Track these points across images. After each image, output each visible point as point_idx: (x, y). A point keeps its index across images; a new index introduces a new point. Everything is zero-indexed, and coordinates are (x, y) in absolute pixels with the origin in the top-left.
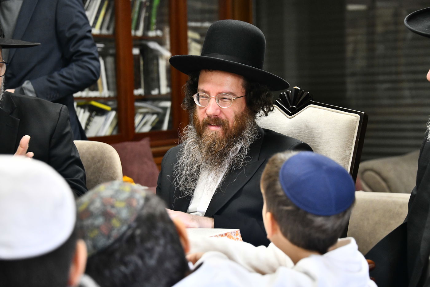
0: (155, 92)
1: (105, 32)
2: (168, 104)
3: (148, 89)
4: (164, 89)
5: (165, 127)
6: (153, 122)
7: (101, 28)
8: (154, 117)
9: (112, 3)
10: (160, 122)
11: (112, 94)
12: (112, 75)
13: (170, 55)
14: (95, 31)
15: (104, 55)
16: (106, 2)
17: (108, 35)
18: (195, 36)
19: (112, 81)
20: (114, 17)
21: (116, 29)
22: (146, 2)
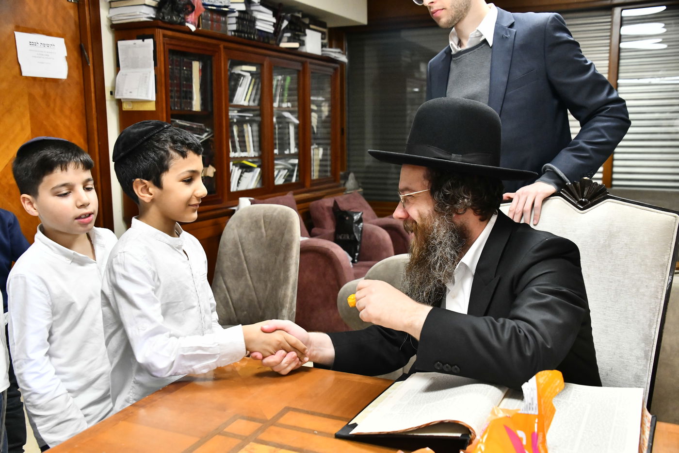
0: (287, 152)
1: (252, 104)
2: (296, 161)
3: (282, 149)
4: (293, 150)
5: (294, 180)
6: (285, 176)
7: (249, 101)
8: (286, 171)
9: (258, 81)
10: (291, 176)
11: (257, 155)
12: (256, 139)
13: (297, 122)
14: (246, 103)
15: (251, 122)
16: (253, 80)
17: (254, 106)
18: (314, 107)
19: (257, 144)
20: (259, 92)
21: (261, 100)
22: (281, 80)
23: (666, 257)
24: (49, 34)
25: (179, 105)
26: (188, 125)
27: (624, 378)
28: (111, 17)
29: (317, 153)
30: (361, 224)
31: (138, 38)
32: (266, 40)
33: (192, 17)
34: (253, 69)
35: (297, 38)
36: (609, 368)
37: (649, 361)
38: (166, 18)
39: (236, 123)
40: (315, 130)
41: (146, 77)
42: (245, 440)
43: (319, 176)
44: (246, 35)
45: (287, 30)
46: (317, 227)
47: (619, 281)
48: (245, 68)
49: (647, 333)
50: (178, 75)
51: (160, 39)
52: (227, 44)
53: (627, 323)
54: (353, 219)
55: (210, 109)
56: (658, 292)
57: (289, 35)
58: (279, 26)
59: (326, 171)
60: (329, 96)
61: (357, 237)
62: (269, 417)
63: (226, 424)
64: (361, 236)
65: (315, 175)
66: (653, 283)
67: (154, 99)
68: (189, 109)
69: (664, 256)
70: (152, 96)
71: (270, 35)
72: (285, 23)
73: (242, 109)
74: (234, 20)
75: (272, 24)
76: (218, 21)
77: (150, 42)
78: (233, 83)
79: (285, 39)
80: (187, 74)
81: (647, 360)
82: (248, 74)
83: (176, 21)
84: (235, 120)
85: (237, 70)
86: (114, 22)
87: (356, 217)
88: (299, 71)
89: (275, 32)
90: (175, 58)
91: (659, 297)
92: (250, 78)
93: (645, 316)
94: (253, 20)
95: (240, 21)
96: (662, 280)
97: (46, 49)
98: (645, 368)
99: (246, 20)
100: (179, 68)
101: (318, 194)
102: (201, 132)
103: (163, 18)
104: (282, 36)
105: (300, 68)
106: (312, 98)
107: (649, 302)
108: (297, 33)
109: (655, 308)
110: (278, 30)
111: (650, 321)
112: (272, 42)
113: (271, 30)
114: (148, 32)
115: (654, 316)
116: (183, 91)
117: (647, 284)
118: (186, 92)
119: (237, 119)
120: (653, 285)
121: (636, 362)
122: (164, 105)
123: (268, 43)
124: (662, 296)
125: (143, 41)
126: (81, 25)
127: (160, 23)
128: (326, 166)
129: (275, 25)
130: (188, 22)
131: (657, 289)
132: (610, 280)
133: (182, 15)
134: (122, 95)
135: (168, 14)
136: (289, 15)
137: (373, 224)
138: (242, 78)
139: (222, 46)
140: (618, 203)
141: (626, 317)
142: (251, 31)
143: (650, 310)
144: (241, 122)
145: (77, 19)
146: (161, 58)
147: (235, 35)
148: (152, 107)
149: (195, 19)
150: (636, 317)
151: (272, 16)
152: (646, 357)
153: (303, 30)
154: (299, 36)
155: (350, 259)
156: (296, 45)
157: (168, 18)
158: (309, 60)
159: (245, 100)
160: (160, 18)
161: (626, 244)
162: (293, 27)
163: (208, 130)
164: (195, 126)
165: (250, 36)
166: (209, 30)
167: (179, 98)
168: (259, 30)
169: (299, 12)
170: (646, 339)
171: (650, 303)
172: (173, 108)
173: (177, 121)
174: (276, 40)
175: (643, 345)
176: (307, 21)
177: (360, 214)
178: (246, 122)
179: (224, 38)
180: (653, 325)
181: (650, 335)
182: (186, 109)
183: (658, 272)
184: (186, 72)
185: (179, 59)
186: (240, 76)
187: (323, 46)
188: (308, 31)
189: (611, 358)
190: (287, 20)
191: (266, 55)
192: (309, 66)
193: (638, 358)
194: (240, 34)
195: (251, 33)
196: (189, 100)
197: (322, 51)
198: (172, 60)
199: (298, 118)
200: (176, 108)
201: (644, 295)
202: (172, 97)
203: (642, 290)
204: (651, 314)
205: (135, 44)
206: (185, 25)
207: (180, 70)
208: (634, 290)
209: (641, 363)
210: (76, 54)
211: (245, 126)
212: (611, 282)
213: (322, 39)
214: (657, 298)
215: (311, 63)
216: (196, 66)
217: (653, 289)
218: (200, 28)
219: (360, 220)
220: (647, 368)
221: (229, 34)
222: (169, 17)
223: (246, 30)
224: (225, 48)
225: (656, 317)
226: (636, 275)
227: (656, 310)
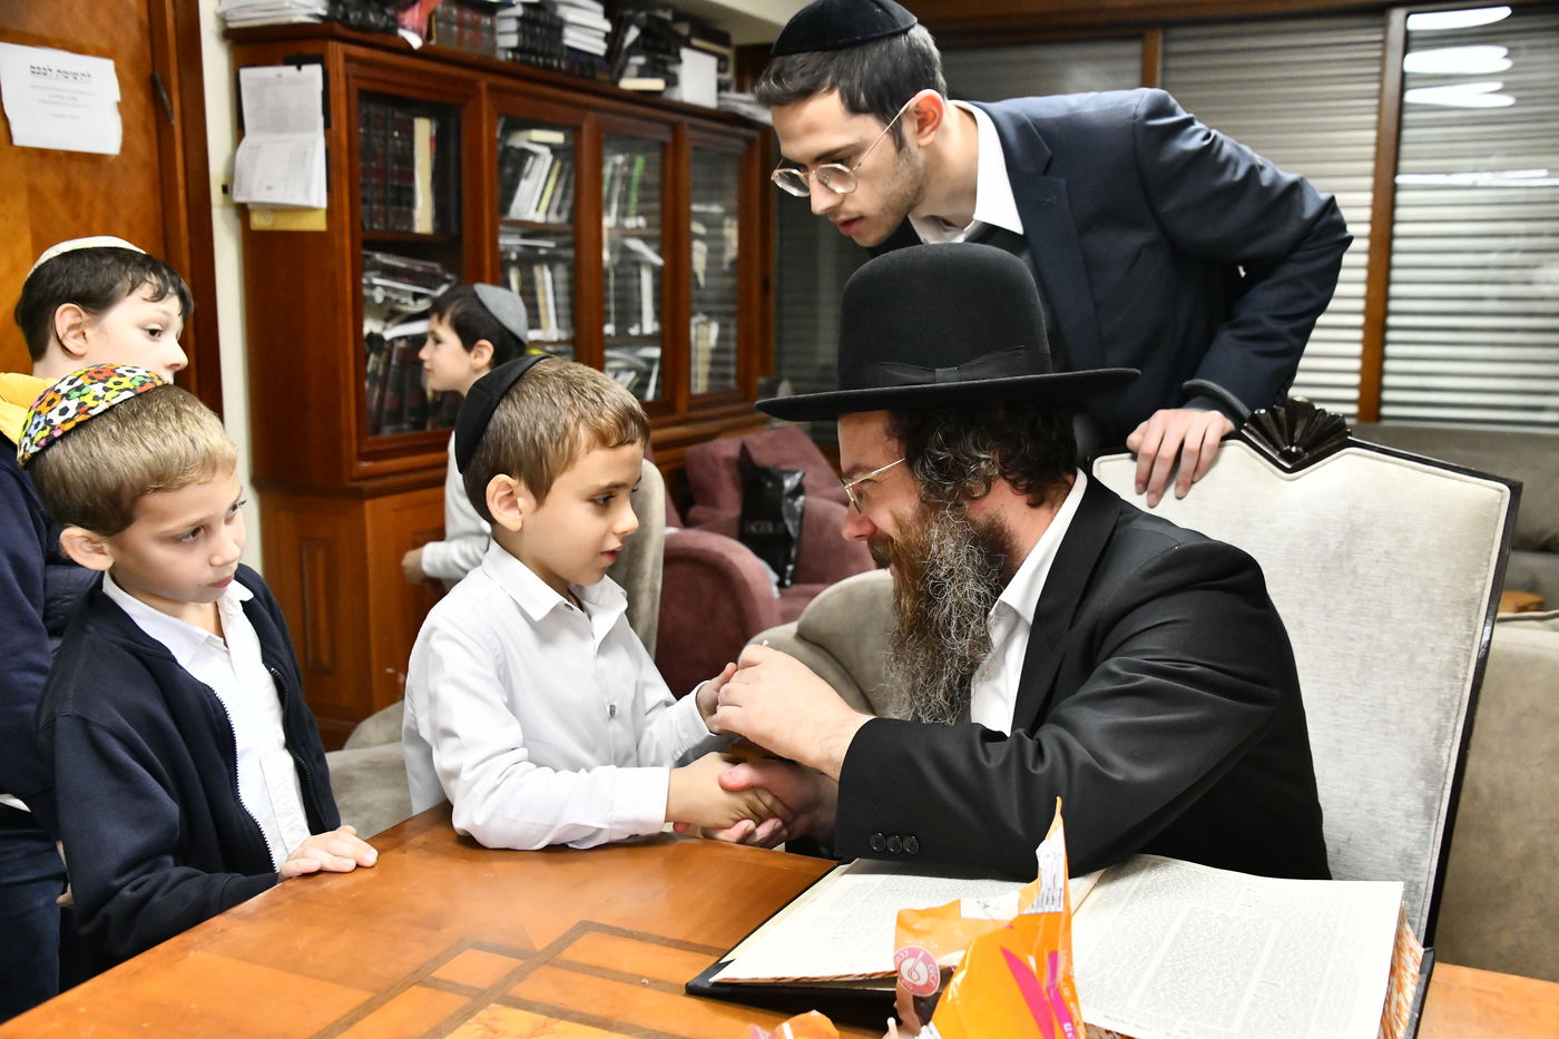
0: (634, 331)
1: (553, 218)
2: (655, 352)
3: (622, 325)
4: (649, 325)
5: (651, 393)
7: (547, 212)
8: (632, 375)
9: (567, 166)
10: (643, 385)
11: (564, 335)
12: (563, 300)
13: (658, 261)
14: (539, 218)
15: (551, 260)
16: (558, 165)
17: (560, 225)
18: (698, 228)
19: (564, 311)
20: (571, 192)
21: (575, 212)
22: (623, 165)
23: (1479, 583)
24: (78, 49)
25: (381, 219)
26: (403, 265)
27: (1377, 860)
28: (225, 13)
29: (706, 335)
30: (801, 499)
31: (287, 62)
32: (588, 73)
33: (413, 16)
34: (557, 137)
35: (660, 67)
36: (1343, 837)
37: (1435, 823)
38: (352, 16)
39: (514, 263)
40: (702, 280)
41: (305, 153)
42: (479, 999)
43: (710, 387)
44: (541, 60)
45: (636, 48)
46: (703, 504)
47: (1369, 637)
48: (538, 135)
49: (1431, 758)
50: (379, 150)
51: (338, 65)
52: (493, 79)
53: (1386, 734)
54: (782, 487)
55: (454, 230)
56: (1458, 664)
57: (640, 60)
58: (619, 40)
59: (726, 376)
60: (734, 203)
61: (791, 529)
62: (540, 945)
63: (439, 961)
64: (800, 528)
65: (700, 384)
66: (1447, 644)
67: (323, 204)
68: (405, 228)
69: (1473, 580)
70: (318, 198)
71: (596, 61)
72: (633, 34)
73: (531, 230)
74: (513, 25)
75: (603, 35)
76: (476, 26)
77: (314, 72)
78: (509, 170)
79: (632, 70)
80: (402, 148)
81: (1431, 819)
82: (545, 151)
83: (377, 25)
84: (514, 256)
85: (520, 140)
86: (231, 25)
87: (789, 483)
88: (663, 145)
89: (609, 53)
90: (373, 109)
91: (1461, 676)
92: (549, 158)
93: (1427, 719)
94: (558, 26)
95: (526, 27)
96: (1468, 636)
97: (70, 85)
98: (1425, 839)
99: (542, 25)
100: (381, 133)
101: (706, 427)
102: (431, 281)
103: (346, 16)
104: (626, 64)
105: (667, 138)
106: (696, 208)
107: (1438, 686)
108: (660, 56)
109: (1451, 700)
110: (616, 48)
111: (1439, 730)
112: (602, 76)
113: (599, 48)
114: (309, 48)
115: (1448, 719)
116: (393, 187)
117: (1431, 645)
118: (399, 189)
119: (518, 254)
120: (1447, 648)
121: (1405, 824)
122: (347, 218)
123: (592, 78)
124: (1466, 673)
125: (299, 68)
126: (153, 30)
127: (339, 29)
128: (726, 364)
129: (608, 38)
130: (404, 27)
131: (1457, 656)
132: (1351, 635)
133: (389, 11)
134: (249, 194)
135: (357, 9)
136: (642, 15)
137: (830, 498)
138: (531, 159)
139: (483, 85)
140: (1371, 458)
141: (1386, 722)
142: (553, 50)
143: (1438, 704)
144: (528, 260)
145: (145, 17)
146: (340, 107)
147: (514, 59)
148: (318, 223)
149: (420, 20)
150: (1407, 720)
151: (601, 16)
152: (1429, 812)
153: (673, 50)
154: (665, 63)
155: (774, 577)
156: (656, 84)
157: (355, 18)
158: (687, 120)
159: (537, 209)
160: (339, 17)
161: (1387, 553)
162: (650, 43)
163: (449, 277)
164: (419, 269)
165: (548, 61)
166: (452, 46)
167: (382, 201)
168: (572, 50)
169: (666, 7)
170: (1430, 771)
171: (1440, 690)
172: (367, 226)
173: (378, 256)
174: (611, 72)
175: (1421, 785)
176: (684, 29)
177: (798, 476)
178: (541, 260)
179: (488, 66)
180: (1445, 738)
181: (1438, 762)
182: (398, 227)
183: (1459, 618)
184: (399, 143)
185: (382, 113)
186: (524, 154)
187: (722, 87)
188: (685, 53)
189: (1348, 814)
190: (638, 26)
191: (587, 107)
192: (689, 134)
193: (1408, 815)
194: (526, 57)
195: (550, 55)
196: (405, 209)
197: (719, 99)
198: (367, 116)
199: (660, 253)
200: (376, 226)
201: (1427, 671)
202: (365, 200)
203: (1421, 659)
204: (1441, 715)
205: (279, 76)
206: (396, 34)
207: (386, 140)
208: (1404, 658)
209: (1415, 826)
210: (141, 97)
211: (537, 270)
212: (1352, 639)
213: (720, 70)
214: (1456, 677)
215: (693, 127)
216: (423, 130)
217: (1446, 657)
218: (433, 42)
219: (799, 490)
220: (1428, 837)
221: (501, 56)
222: (360, 15)
223: (539, 48)
224: (491, 88)
225: (1453, 721)
226: (1409, 625)
227: (1453, 705)
